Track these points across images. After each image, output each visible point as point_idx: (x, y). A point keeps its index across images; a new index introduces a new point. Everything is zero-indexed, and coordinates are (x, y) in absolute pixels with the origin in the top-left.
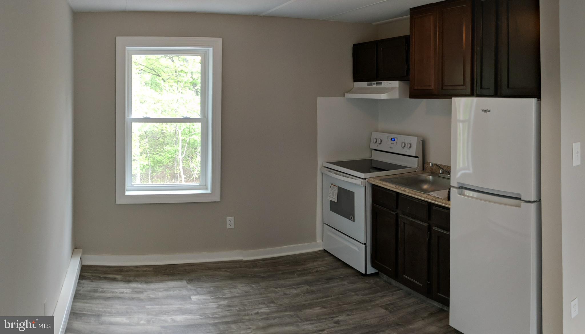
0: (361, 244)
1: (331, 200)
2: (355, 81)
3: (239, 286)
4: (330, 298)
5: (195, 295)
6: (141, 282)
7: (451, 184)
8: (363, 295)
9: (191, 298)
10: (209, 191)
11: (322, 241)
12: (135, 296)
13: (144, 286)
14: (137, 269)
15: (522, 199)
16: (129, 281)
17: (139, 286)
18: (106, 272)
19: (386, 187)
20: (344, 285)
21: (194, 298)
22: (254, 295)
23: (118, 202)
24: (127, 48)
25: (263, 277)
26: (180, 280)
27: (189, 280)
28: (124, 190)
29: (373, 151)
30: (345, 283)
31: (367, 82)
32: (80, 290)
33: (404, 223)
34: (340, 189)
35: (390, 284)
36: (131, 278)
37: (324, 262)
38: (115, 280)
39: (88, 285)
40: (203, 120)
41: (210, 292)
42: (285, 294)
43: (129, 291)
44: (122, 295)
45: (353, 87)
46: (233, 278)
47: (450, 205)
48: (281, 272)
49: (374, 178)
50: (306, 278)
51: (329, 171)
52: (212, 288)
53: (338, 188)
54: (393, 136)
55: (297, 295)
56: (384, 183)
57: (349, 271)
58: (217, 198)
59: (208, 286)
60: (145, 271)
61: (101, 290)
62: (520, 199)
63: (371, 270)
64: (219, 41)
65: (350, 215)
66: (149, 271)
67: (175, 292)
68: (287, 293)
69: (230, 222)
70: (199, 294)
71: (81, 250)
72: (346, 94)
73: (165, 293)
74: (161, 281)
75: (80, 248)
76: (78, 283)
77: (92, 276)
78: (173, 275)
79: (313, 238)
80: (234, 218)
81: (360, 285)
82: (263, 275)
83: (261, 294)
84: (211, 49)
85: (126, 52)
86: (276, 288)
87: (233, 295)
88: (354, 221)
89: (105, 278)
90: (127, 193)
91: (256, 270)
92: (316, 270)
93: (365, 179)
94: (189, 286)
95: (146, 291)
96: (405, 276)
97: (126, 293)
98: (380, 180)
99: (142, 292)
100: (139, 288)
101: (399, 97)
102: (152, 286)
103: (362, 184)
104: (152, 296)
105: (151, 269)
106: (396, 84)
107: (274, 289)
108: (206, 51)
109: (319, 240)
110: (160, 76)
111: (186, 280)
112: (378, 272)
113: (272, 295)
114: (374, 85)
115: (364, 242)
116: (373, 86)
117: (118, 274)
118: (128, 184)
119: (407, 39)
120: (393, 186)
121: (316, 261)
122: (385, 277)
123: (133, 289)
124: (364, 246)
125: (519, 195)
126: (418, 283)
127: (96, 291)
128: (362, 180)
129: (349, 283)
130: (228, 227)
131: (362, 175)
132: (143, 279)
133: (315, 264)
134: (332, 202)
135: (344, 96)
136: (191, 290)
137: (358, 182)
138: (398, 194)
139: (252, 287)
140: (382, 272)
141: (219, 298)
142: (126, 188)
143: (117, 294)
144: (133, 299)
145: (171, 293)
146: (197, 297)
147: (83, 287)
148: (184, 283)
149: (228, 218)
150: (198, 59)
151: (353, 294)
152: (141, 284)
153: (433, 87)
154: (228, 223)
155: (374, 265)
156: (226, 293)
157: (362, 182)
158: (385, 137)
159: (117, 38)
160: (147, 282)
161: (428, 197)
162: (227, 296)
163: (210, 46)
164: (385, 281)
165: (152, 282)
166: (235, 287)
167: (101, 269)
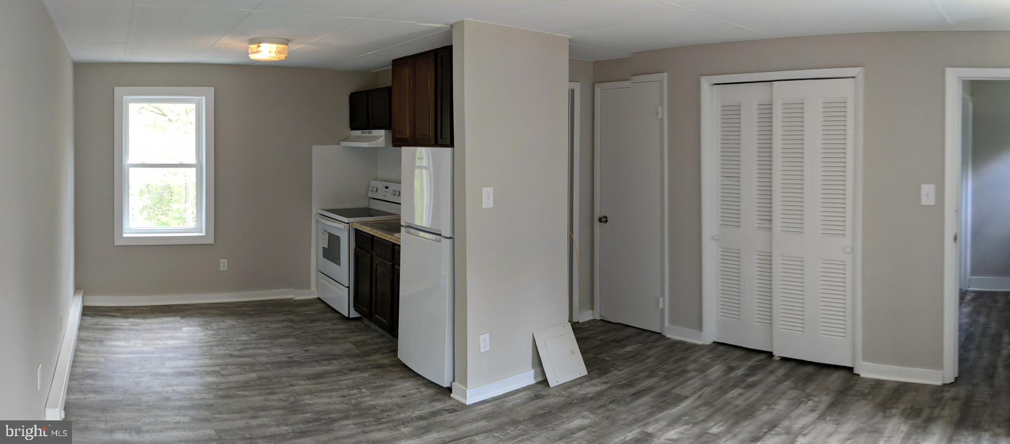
0: (344, 287)
1: (323, 247)
2: (352, 129)
3: (227, 321)
4: (308, 334)
5: (186, 327)
6: (139, 318)
7: (402, 224)
8: (339, 334)
9: (182, 329)
10: (204, 234)
11: (316, 289)
12: (132, 327)
13: (142, 321)
14: (135, 309)
15: (442, 235)
16: (127, 317)
17: (136, 320)
18: (106, 311)
19: (363, 230)
20: (327, 325)
21: (185, 329)
22: (239, 327)
23: (116, 243)
24: (124, 97)
25: (251, 315)
26: (174, 316)
27: (182, 316)
28: (121, 232)
29: (371, 200)
30: (328, 324)
31: (360, 131)
32: (83, 324)
33: (377, 264)
34: (330, 235)
35: (370, 327)
36: (130, 315)
37: (315, 308)
38: (114, 316)
39: (90, 320)
40: (198, 166)
41: (200, 325)
42: (267, 327)
43: (127, 324)
44: (121, 327)
45: (350, 136)
46: (224, 315)
47: (400, 242)
48: (268, 311)
49: (357, 222)
50: (290, 317)
51: (322, 218)
52: (202, 322)
53: (329, 235)
54: (387, 184)
55: (277, 329)
56: (364, 227)
57: (336, 315)
58: (211, 241)
59: (198, 320)
60: (143, 310)
61: (102, 323)
62: (440, 235)
63: (354, 314)
64: (211, 90)
65: (336, 260)
66: (146, 310)
67: (168, 325)
68: (268, 326)
69: (224, 264)
70: (190, 326)
71: (82, 291)
72: (341, 142)
73: (159, 326)
74: (157, 317)
75: (81, 289)
76: (81, 318)
77: (93, 314)
78: (168, 312)
79: (308, 286)
80: (228, 260)
81: (342, 326)
82: (251, 313)
83: (245, 327)
84: (204, 98)
85: (124, 101)
86: (260, 322)
87: (220, 327)
88: (340, 265)
89: (105, 315)
90: (124, 235)
91: (246, 309)
92: (304, 313)
93: (349, 223)
94: (182, 321)
95: (142, 324)
96: (376, 316)
97: (125, 326)
98: (362, 224)
99: (138, 325)
100: (137, 322)
101: (385, 145)
102: (148, 321)
103: (345, 228)
104: (148, 328)
105: (148, 308)
106: (382, 132)
107: (258, 323)
108: (200, 100)
109: (313, 288)
110: (166, 116)
111: (180, 317)
112: (361, 317)
113: (255, 328)
114: (366, 133)
115: (347, 285)
116: (366, 135)
117: (118, 312)
118: (126, 227)
119: (389, 89)
120: (369, 229)
121: (307, 306)
122: (366, 321)
123: (131, 323)
124: (347, 289)
125: (440, 231)
126: (384, 321)
127: (97, 324)
128: (346, 225)
129: (331, 324)
130: (222, 269)
131: (346, 220)
132: (140, 315)
133: (305, 308)
134: (324, 248)
135: (340, 144)
136: (183, 323)
137: (342, 226)
138: (373, 236)
139: (239, 322)
140: (364, 316)
141: (208, 329)
142: (124, 231)
143: (117, 326)
144: (131, 329)
145: (165, 325)
146: (188, 328)
147: (86, 322)
148: (178, 318)
149: (222, 261)
150: (192, 107)
151: (331, 332)
152: (138, 319)
153: (408, 136)
154: (222, 265)
155: (357, 309)
156: (215, 326)
157: (345, 226)
158: (381, 185)
159: (115, 88)
160: (143, 318)
161: (393, 237)
162: (214, 328)
163: (202, 95)
164: (366, 325)
165: (148, 318)
166: (223, 322)
167: (100, 309)
